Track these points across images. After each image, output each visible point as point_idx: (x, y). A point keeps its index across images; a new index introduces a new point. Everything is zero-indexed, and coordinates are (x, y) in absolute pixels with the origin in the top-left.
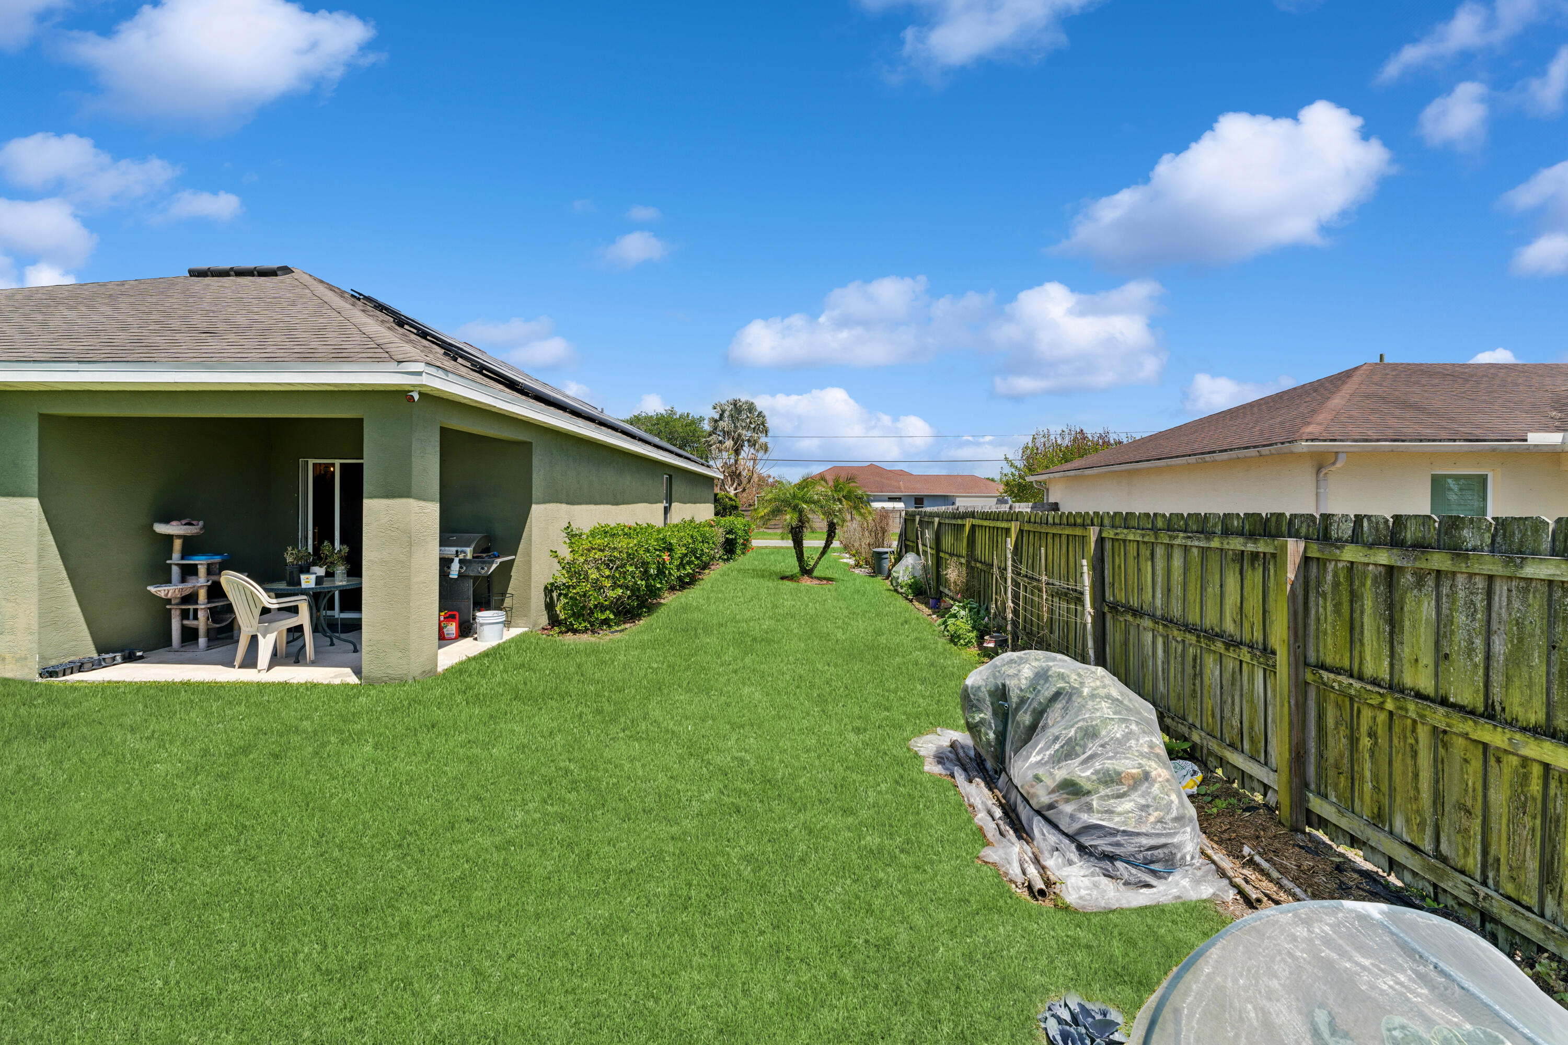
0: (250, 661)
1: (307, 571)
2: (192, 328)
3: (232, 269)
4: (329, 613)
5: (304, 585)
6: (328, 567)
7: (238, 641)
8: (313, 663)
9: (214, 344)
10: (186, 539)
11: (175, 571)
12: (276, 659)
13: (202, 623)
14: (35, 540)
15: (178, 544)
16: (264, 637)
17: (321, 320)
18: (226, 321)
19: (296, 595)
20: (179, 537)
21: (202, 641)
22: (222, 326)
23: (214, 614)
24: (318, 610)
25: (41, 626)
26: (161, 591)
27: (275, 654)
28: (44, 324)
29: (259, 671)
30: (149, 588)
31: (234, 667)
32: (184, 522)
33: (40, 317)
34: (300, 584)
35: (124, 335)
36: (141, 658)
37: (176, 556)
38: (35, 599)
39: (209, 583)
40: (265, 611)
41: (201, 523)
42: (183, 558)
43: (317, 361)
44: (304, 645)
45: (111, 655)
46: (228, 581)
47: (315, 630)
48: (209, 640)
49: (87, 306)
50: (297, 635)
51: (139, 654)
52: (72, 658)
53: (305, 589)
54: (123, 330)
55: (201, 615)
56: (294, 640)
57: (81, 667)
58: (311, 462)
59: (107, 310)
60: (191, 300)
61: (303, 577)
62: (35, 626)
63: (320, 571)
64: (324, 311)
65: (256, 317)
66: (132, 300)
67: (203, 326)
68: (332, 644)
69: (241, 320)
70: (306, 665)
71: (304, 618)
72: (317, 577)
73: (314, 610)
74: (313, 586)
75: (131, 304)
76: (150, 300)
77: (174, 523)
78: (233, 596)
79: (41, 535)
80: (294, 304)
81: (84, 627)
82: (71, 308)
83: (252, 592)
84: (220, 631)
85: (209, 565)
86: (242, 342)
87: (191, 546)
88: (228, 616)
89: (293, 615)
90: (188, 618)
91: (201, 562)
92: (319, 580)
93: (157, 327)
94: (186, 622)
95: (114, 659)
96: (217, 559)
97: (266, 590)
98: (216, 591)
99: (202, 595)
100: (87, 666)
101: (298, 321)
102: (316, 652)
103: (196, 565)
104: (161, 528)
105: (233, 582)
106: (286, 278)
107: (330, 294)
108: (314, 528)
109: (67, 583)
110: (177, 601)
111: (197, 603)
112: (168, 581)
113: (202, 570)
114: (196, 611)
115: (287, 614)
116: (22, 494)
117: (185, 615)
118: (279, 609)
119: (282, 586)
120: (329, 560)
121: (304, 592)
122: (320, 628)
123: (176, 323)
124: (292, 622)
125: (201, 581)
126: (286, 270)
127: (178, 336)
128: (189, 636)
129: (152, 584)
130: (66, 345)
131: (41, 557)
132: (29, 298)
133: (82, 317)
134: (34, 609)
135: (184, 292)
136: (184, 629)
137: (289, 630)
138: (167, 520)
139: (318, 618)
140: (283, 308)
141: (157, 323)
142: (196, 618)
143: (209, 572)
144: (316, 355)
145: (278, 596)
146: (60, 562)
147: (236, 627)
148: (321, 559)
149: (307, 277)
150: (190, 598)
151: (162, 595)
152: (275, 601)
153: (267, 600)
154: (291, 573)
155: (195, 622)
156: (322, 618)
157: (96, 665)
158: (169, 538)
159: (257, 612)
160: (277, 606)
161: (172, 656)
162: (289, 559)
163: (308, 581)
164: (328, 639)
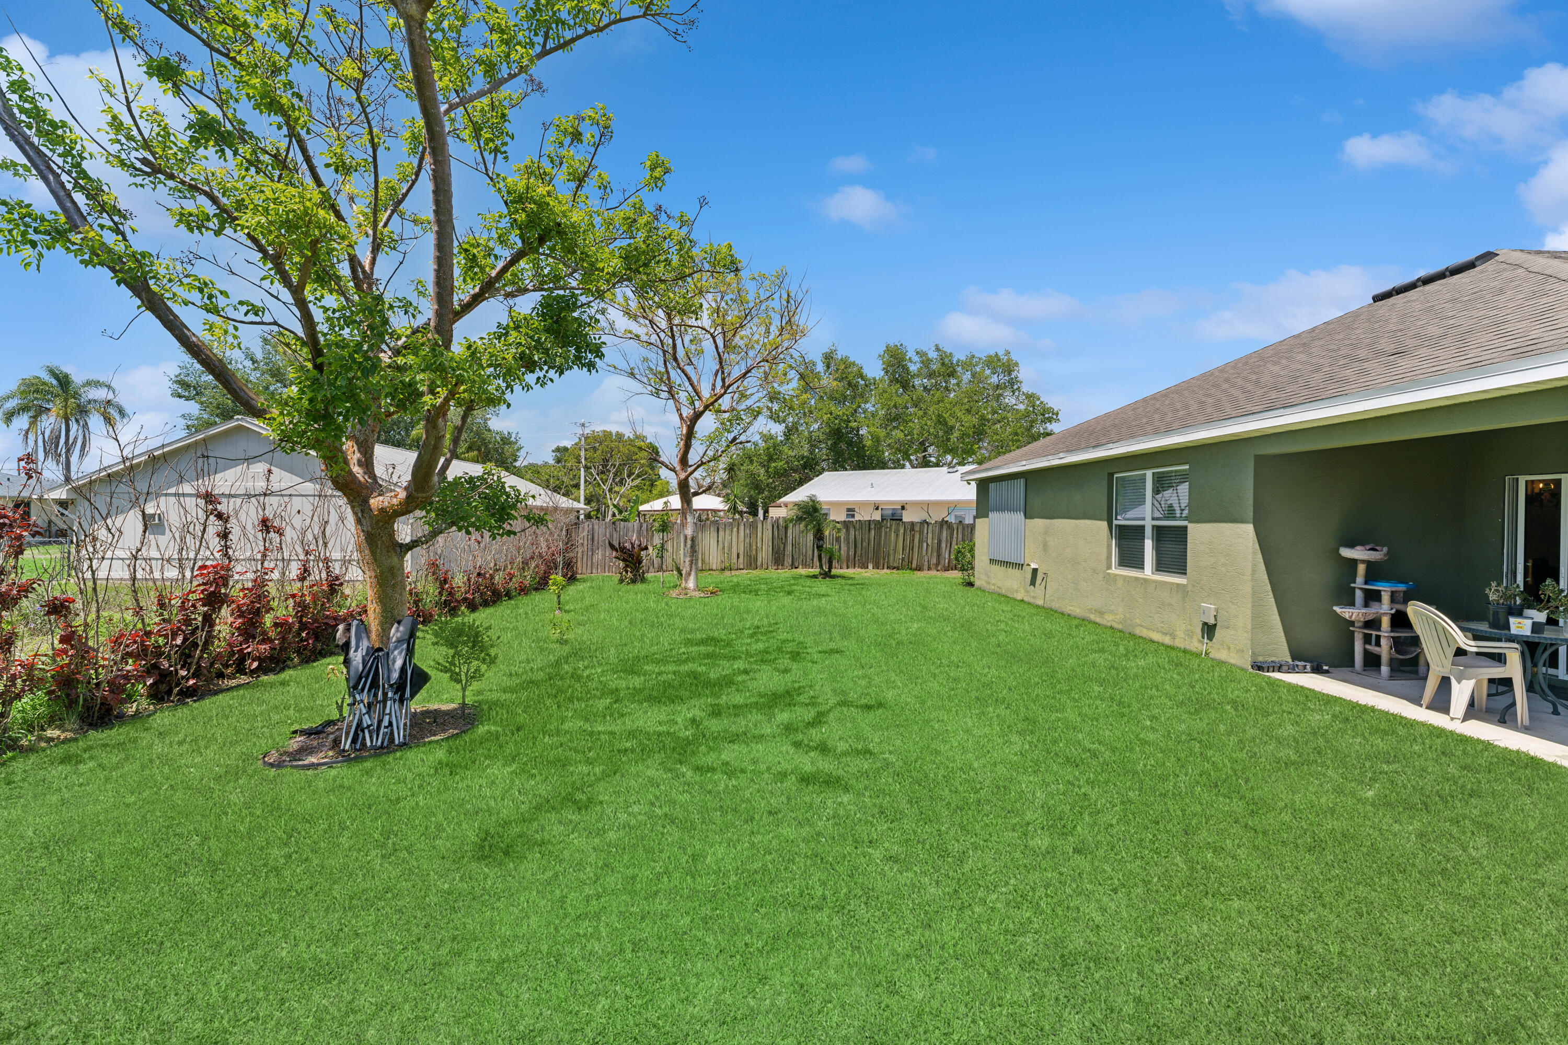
0: (1441, 704)
1: (1519, 613)
2: (1379, 353)
3: (1419, 279)
4: (1551, 671)
5: (1514, 630)
6: (1552, 612)
7: (1425, 678)
8: (1526, 730)
9: (1405, 363)
10: (1370, 564)
11: (1359, 595)
12: (1473, 711)
13: (1385, 650)
14: (1250, 557)
15: (1361, 568)
16: (1459, 682)
17: (1544, 300)
18: (1415, 336)
19: (1500, 640)
20: (1363, 561)
21: (1385, 669)
22: (1411, 343)
23: (1397, 644)
24: (1535, 665)
25: (1254, 628)
26: (1346, 613)
27: (1471, 704)
28: (1257, 382)
29: (1452, 719)
30: (1335, 608)
31: (1421, 706)
32: (1368, 547)
33: (1254, 377)
34: (1509, 629)
35: (1317, 376)
36: (1327, 672)
37: (1360, 579)
38: (1249, 605)
39: (1393, 611)
40: (1460, 652)
41: (1385, 549)
42: (1366, 583)
43: (1542, 352)
44: (1514, 704)
45: (1303, 663)
46: (1416, 612)
47: (1530, 688)
48: (1392, 670)
49: (1287, 358)
50: (1501, 689)
51: (1325, 668)
52: (1274, 659)
53: (1517, 636)
54: (1317, 371)
55: (1383, 642)
56: (1497, 694)
57: (1279, 669)
58: (1522, 480)
59: (1302, 357)
60: (1376, 326)
61: (1513, 621)
62: (1249, 627)
63: (1541, 617)
64: (1549, 288)
65: (1452, 322)
66: (1322, 342)
67: (1391, 348)
68: (1556, 712)
69: (1434, 330)
70: (1516, 728)
71: (1514, 668)
72: (1534, 623)
73: (1529, 664)
74: (1528, 633)
75: (1322, 346)
76: (1338, 337)
77: (1358, 548)
78: (1419, 628)
79: (1254, 553)
80: (1501, 291)
81: (1282, 634)
82: (1276, 363)
83: (1444, 628)
84: (1403, 663)
85: (1392, 592)
86: (1437, 354)
87: (1374, 572)
88: (1413, 649)
89: (1498, 664)
90: (1370, 644)
91: (1385, 589)
92: (1536, 627)
93: (1345, 361)
94: (1368, 647)
95: (1305, 667)
96: (1402, 587)
97: (1463, 629)
98: (1400, 620)
99: (1386, 622)
100: (1285, 668)
101: (1509, 311)
102: (1531, 718)
103: (1379, 591)
104: (1346, 553)
105: (1422, 614)
106: (1489, 266)
107: (1556, 263)
108: (1526, 561)
109: (1271, 595)
110: (1360, 624)
111: (1379, 630)
112: (1352, 604)
113: (1386, 598)
114: (1378, 638)
115: (1489, 662)
116: (1242, 522)
117: (1367, 639)
118: (1478, 654)
119: (1483, 627)
120: (1552, 604)
121: (1512, 639)
122: (1537, 688)
123: (1363, 354)
124: (1498, 672)
125: (1385, 608)
126: (1488, 256)
127: (1366, 365)
128: (1372, 661)
129: (1337, 605)
130: (1273, 395)
131: (1254, 571)
132: (1246, 363)
133: (1283, 369)
134: (1248, 612)
135: (1368, 320)
136: (1367, 653)
137: (1491, 681)
138: (1352, 545)
139: (1534, 675)
140: (1485, 303)
141: (1344, 357)
142: (1378, 644)
143: (1393, 600)
144: (1539, 346)
145: (1476, 638)
146: (1266, 577)
147: (1422, 662)
148: (1541, 601)
149: (1518, 254)
150: (1373, 624)
151: (1347, 616)
152: (1472, 643)
153: (1462, 640)
154: (1496, 614)
155: (1377, 649)
156: (1541, 677)
157: (1292, 670)
158: (1354, 562)
159: (1451, 652)
160: (1475, 650)
161: (1354, 676)
162: (1492, 597)
163: (1521, 626)
164: (1551, 705)
